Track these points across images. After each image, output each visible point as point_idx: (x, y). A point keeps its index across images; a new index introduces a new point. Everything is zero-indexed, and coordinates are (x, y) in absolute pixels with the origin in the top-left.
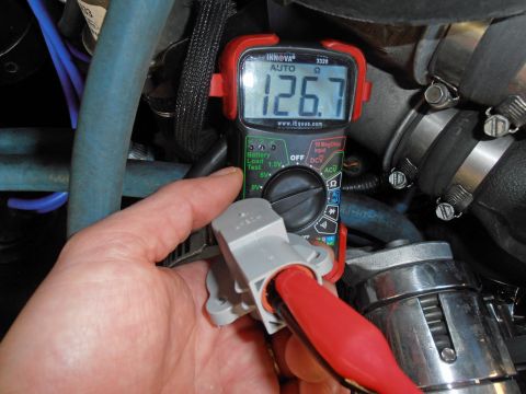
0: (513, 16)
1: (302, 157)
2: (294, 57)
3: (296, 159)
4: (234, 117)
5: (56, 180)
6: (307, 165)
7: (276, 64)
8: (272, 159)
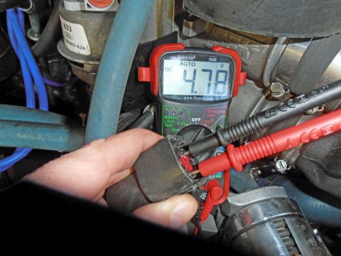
0: (322, 38)
1: (199, 119)
2: (194, 57)
3: (195, 120)
4: (156, 94)
6: (202, 124)
7: (183, 62)
8: (180, 120)
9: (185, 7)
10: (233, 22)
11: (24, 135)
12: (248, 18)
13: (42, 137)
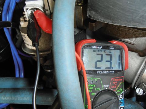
1: (108, 85)
2: (101, 47)
3: (106, 86)
5: (4, 99)
6: (110, 89)
7: (95, 50)
8: (96, 87)
9: (89, 15)
10: (128, 21)
11: (5, 98)
12: (140, 17)
13: (15, 98)
